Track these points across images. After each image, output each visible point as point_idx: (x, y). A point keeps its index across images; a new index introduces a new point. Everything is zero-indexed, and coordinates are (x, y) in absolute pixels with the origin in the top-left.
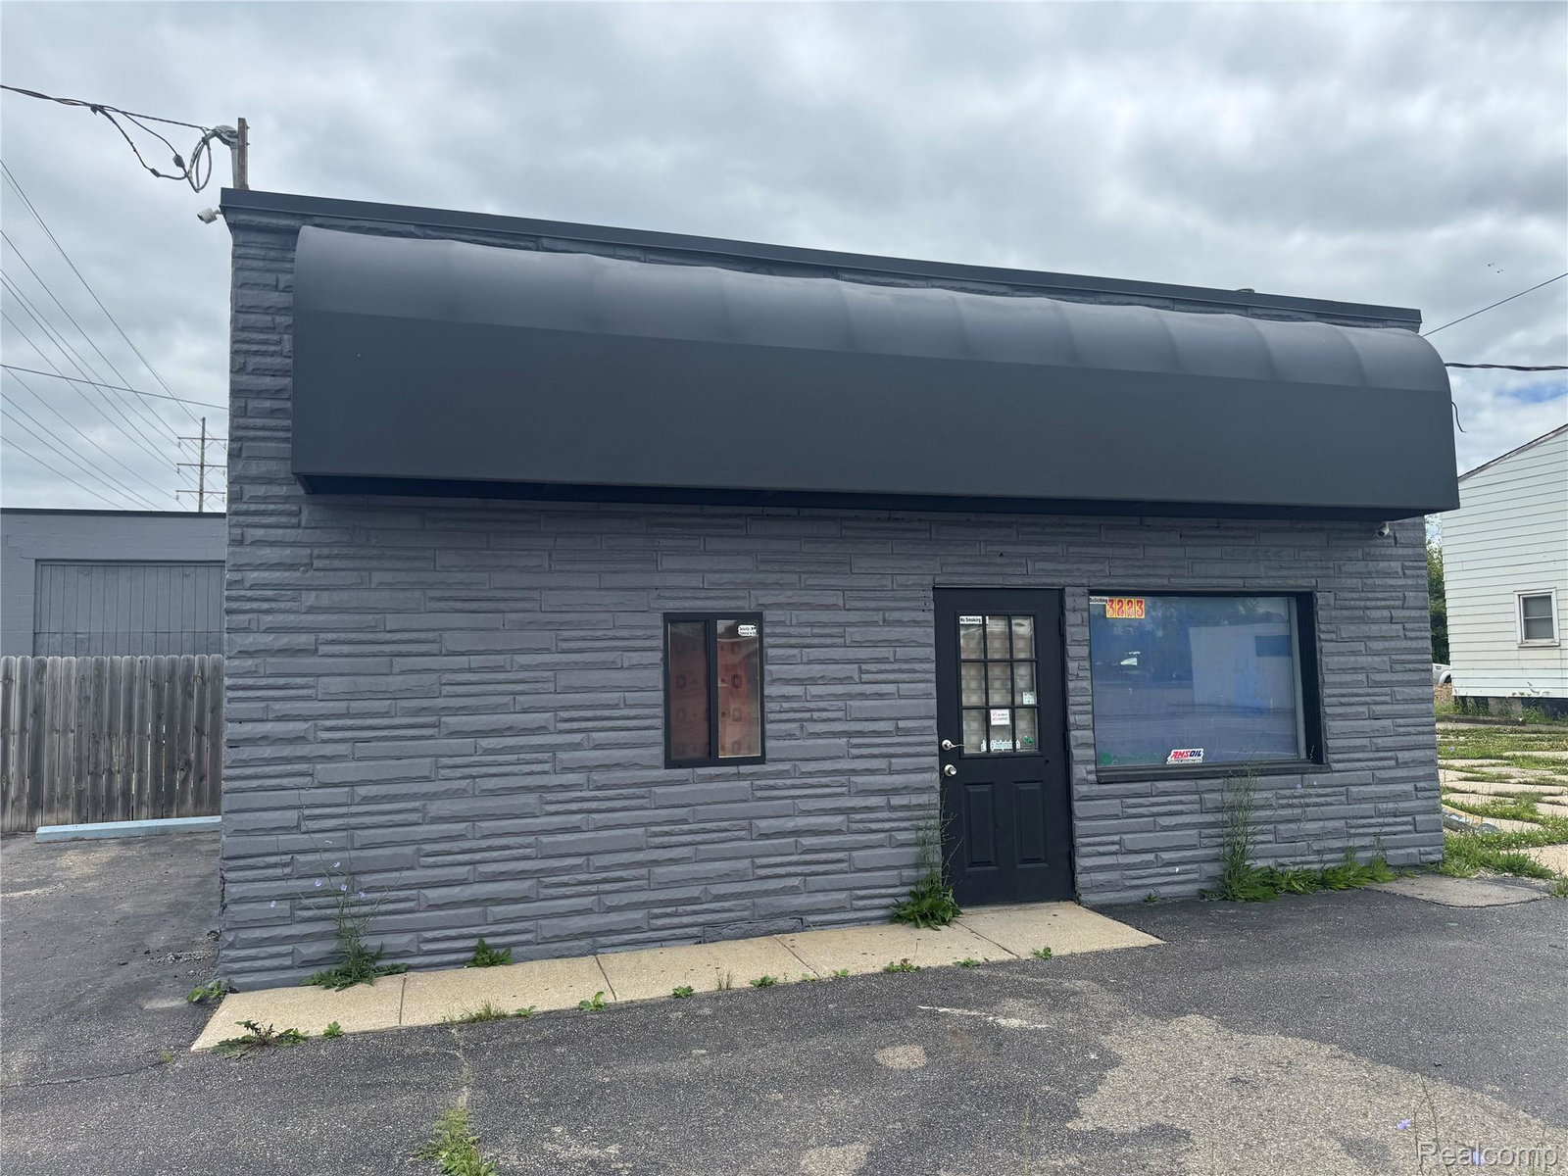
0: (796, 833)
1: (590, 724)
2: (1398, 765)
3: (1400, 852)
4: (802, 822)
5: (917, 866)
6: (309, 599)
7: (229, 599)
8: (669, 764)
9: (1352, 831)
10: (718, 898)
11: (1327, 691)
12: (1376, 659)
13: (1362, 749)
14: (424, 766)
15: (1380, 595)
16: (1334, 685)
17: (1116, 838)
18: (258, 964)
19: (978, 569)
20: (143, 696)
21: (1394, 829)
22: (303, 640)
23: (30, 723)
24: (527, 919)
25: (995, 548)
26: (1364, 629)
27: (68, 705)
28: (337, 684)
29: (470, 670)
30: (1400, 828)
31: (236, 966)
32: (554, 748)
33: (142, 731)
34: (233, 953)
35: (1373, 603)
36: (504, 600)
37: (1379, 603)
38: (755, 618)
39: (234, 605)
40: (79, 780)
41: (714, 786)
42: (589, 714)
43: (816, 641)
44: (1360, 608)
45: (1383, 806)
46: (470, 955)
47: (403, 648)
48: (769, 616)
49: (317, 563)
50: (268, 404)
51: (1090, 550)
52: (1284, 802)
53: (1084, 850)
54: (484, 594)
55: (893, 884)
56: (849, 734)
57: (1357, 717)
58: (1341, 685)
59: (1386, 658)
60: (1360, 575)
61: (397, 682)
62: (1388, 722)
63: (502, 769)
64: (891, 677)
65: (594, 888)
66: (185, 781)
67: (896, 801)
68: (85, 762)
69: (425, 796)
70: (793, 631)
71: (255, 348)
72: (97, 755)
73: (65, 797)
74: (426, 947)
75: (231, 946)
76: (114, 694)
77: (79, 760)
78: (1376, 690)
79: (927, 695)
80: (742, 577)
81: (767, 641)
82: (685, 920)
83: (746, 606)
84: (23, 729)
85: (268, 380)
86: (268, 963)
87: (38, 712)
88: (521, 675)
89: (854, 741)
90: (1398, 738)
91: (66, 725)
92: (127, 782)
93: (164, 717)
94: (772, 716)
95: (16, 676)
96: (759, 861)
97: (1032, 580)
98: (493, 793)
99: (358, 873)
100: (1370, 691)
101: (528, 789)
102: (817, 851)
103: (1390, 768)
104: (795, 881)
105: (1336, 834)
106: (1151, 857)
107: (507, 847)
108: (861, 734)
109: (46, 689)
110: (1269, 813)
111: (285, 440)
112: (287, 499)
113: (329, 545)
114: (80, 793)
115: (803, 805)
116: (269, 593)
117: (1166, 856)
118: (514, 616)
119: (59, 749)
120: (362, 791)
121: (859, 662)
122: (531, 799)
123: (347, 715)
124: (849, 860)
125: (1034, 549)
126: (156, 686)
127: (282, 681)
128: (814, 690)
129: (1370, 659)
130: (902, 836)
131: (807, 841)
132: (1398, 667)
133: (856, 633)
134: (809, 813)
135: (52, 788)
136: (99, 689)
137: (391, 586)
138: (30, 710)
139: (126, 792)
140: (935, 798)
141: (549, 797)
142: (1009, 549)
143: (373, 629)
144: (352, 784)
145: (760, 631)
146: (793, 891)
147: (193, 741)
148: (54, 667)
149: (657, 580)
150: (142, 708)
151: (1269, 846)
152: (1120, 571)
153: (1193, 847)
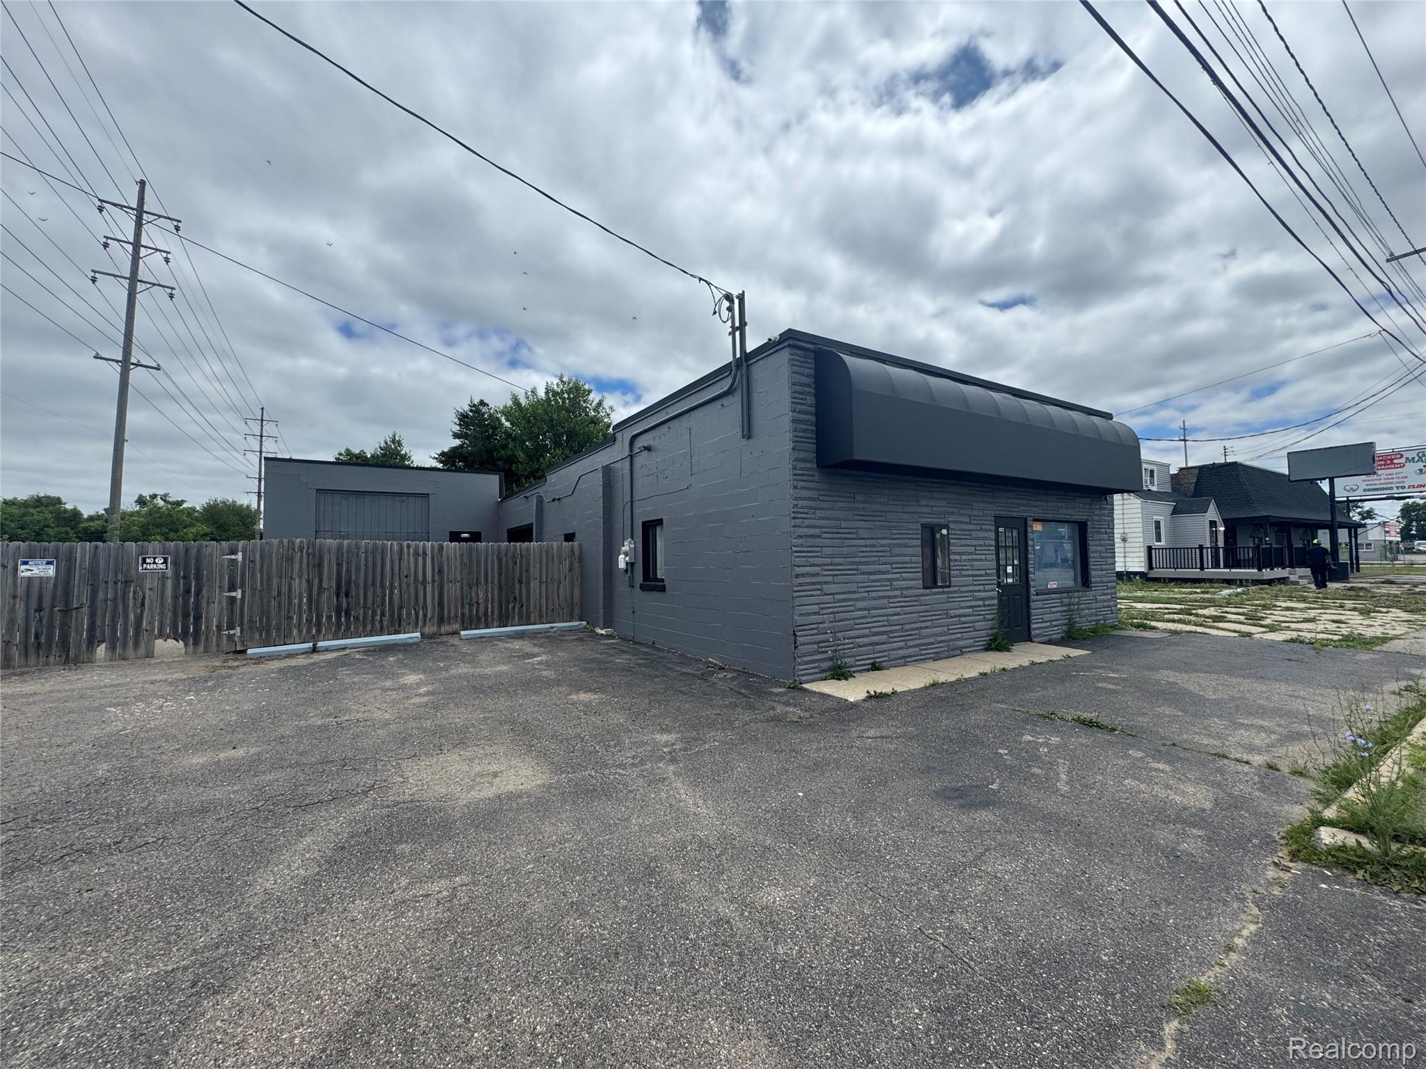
0: (960, 616)
1: (901, 570)
2: (1108, 588)
3: (1109, 621)
4: (961, 611)
5: (992, 629)
6: (819, 513)
7: (793, 512)
8: (925, 588)
9: (1097, 613)
10: (939, 642)
11: (1091, 560)
12: (1102, 548)
13: (1099, 582)
14: (853, 587)
16: (1094, 557)
17: (1040, 617)
18: (808, 671)
19: (1005, 509)
20: (493, 564)
22: (817, 531)
23: (437, 578)
24: (885, 651)
25: (1009, 501)
27: (456, 568)
28: (827, 551)
29: (866, 546)
31: (802, 672)
32: (891, 580)
33: (493, 582)
34: (801, 667)
35: (1101, 526)
36: (875, 516)
37: (1103, 527)
38: (946, 527)
39: (796, 515)
40: (463, 607)
41: (936, 597)
42: (901, 566)
43: (963, 537)
44: (1098, 528)
45: (1105, 604)
46: (870, 666)
47: (848, 536)
48: (952, 526)
49: (821, 498)
50: (804, 427)
51: (1033, 502)
52: (1080, 602)
53: (1033, 621)
54: (868, 513)
55: (984, 636)
56: (973, 576)
57: (1097, 570)
59: (1104, 547)
60: (1099, 515)
61: (845, 550)
62: (1105, 572)
63: (876, 589)
64: (984, 552)
65: (903, 638)
66: (514, 608)
67: (986, 603)
68: (465, 598)
69: (857, 600)
70: (957, 532)
71: (799, 401)
72: (471, 595)
73: (456, 616)
74: (858, 663)
75: (800, 664)
76: (478, 563)
77: (462, 597)
79: (992, 560)
80: (942, 509)
81: (950, 536)
82: (930, 651)
83: (942, 521)
84: (433, 581)
85: (803, 416)
86: (811, 671)
87: (440, 571)
88: (881, 549)
89: (975, 578)
90: (1107, 578)
91: (455, 579)
92: (487, 608)
93: (503, 575)
94: (952, 568)
95: (429, 552)
96: (950, 627)
97: (1019, 515)
98: (874, 599)
99: (838, 632)
100: (1101, 560)
101: (884, 597)
102: (965, 623)
103: (1106, 589)
104: (959, 635)
105: (1092, 615)
106: (1050, 624)
107: (879, 621)
108: (976, 576)
109: (444, 558)
110: (1078, 606)
111: (813, 443)
112: (811, 469)
113: (823, 490)
114: (463, 614)
115: (961, 604)
116: (806, 511)
117: (1053, 623)
118: (878, 523)
119: (452, 590)
120: (837, 597)
121: (975, 546)
122: (885, 601)
123: (831, 564)
124: (973, 627)
125: (1019, 502)
126: (499, 559)
127: (811, 549)
128: (963, 557)
129: (1100, 548)
130: (988, 617)
131: (962, 619)
132: (1107, 551)
133: (974, 534)
134: (963, 608)
135: (449, 612)
136: (470, 559)
137: (841, 509)
138: (436, 570)
139: (486, 614)
140: (995, 602)
141: (891, 600)
142: (1012, 501)
143: (836, 527)
144: (833, 594)
145: (948, 531)
146: (958, 639)
147: (517, 586)
148: (448, 548)
149: (919, 509)
150: (493, 570)
151: (1079, 619)
152: (1041, 511)
153: (1059, 620)
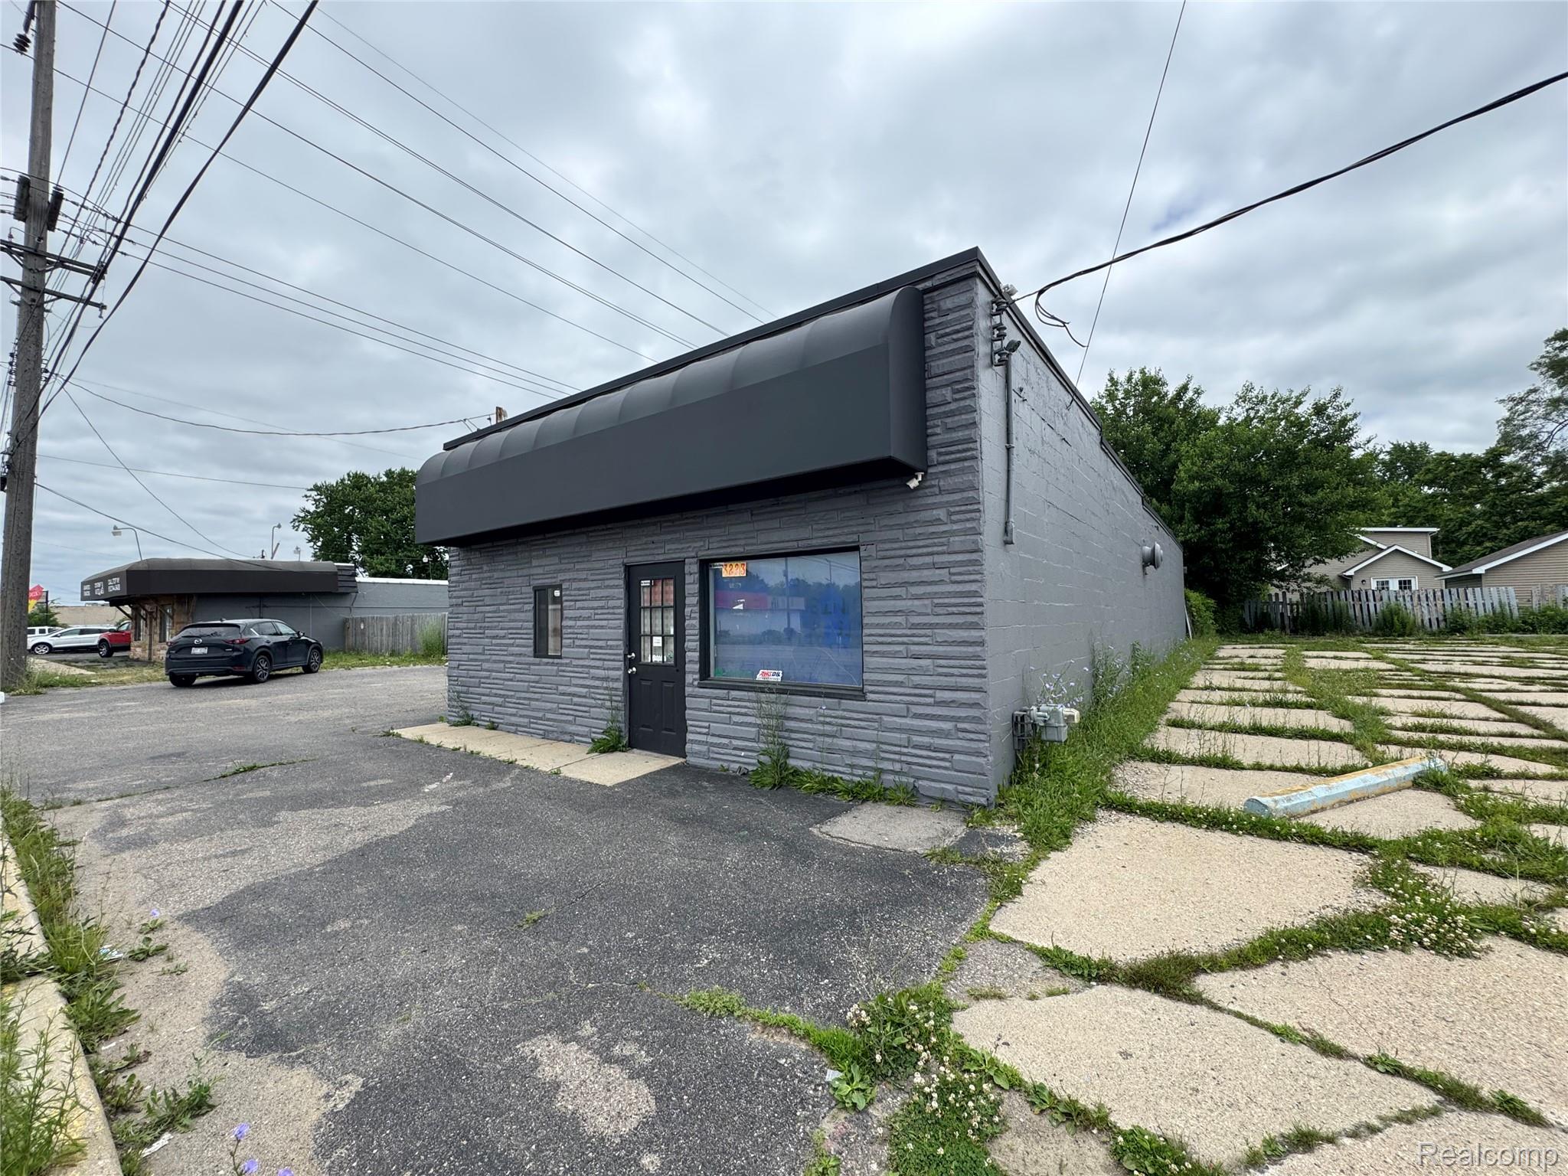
0: (571, 695)
1: (516, 636)
2: (937, 703)
3: (933, 784)
4: (574, 689)
5: (613, 720)
6: (461, 585)
8: (534, 656)
9: (883, 755)
10: (548, 720)
11: (866, 631)
12: (916, 602)
13: (900, 684)
15: (921, 543)
16: (873, 626)
17: (707, 724)
19: (643, 553)
21: (928, 762)
22: (460, 601)
24: (501, 713)
25: (650, 539)
26: (906, 576)
29: (490, 612)
30: (935, 763)
32: (509, 645)
35: (914, 551)
37: (920, 551)
38: (559, 587)
41: (547, 667)
42: (514, 631)
43: (580, 598)
44: (901, 557)
45: (916, 739)
46: (489, 724)
48: (565, 586)
51: (696, 533)
52: (822, 719)
53: (690, 728)
56: (591, 647)
57: (894, 655)
58: (878, 626)
59: (926, 602)
60: (901, 527)
62: (928, 662)
64: (605, 616)
65: (517, 706)
67: (609, 684)
70: (573, 593)
74: (481, 718)
78: (915, 631)
79: (618, 627)
80: (555, 567)
81: (564, 598)
82: (540, 727)
83: (557, 581)
89: (592, 651)
90: (938, 678)
94: (566, 635)
96: (561, 706)
97: (668, 557)
100: (909, 632)
101: (502, 661)
102: (580, 705)
103: (928, 705)
104: (571, 718)
105: (866, 754)
106: (725, 741)
108: (594, 647)
110: (810, 726)
113: (463, 566)
115: (575, 681)
117: (736, 743)
121: (594, 609)
125: (669, 537)
128: (579, 623)
129: (910, 603)
130: (610, 703)
131: (576, 699)
132: (939, 610)
133: (594, 593)
134: (576, 685)
137: (474, 580)
140: (620, 684)
141: (506, 666)
142: (655, 538)
143: (471, 597)
145: (561, 592)
146: (570, 722)
149: (531, 571)
151: (809, 751)
152: (716, 545)
153: (754, 740)
